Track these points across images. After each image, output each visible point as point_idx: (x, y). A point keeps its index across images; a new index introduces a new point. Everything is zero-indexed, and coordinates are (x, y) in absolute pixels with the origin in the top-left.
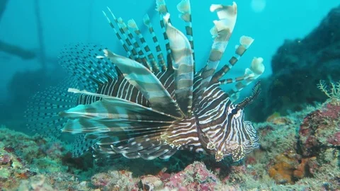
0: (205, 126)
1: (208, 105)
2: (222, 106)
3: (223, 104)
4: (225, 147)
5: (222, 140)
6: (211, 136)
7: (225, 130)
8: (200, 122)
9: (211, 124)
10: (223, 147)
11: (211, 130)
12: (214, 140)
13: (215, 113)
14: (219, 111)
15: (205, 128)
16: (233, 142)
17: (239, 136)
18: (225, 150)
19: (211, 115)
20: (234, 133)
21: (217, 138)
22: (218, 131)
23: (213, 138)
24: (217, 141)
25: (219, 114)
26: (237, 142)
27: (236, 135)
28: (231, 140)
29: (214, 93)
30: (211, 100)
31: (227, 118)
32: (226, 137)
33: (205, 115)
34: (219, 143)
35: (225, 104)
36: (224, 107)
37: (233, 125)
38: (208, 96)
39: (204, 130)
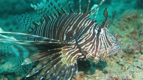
0: (82, 45)
1: (82, 32)
2: (91, 29)
3: (92, 28)
4: (99, 54)
5: (95, 50)
6: (88, 50)
7: (95, 44)
8: (79, 44)
9: (86, 43)
10: (97, 54)
11: (86, 46)
12: (90, 52)
13: (87, 35)
14: (90, 33)
15: (83, 46)
16: (102, 50)
17: (105, 45)
18: (99, 56)
19: (85, 37)
20: (101, 44)
21: (91, 50)
22: (91, 45)
23: (89, 50)
24: (92, 52)
25: (90, 35)
26: (104, 49)
27: (103, 45)
28: (101, 49)
29: (85, 23)
30: (84, 28)
31: (96, 36)
32: (97, 48)
33: (81, 38)
34: (94, 52)
35: (93, 27)
36: (92, 30)
37: (100, 39)
38: (82, 25)
39: (82, 48)
